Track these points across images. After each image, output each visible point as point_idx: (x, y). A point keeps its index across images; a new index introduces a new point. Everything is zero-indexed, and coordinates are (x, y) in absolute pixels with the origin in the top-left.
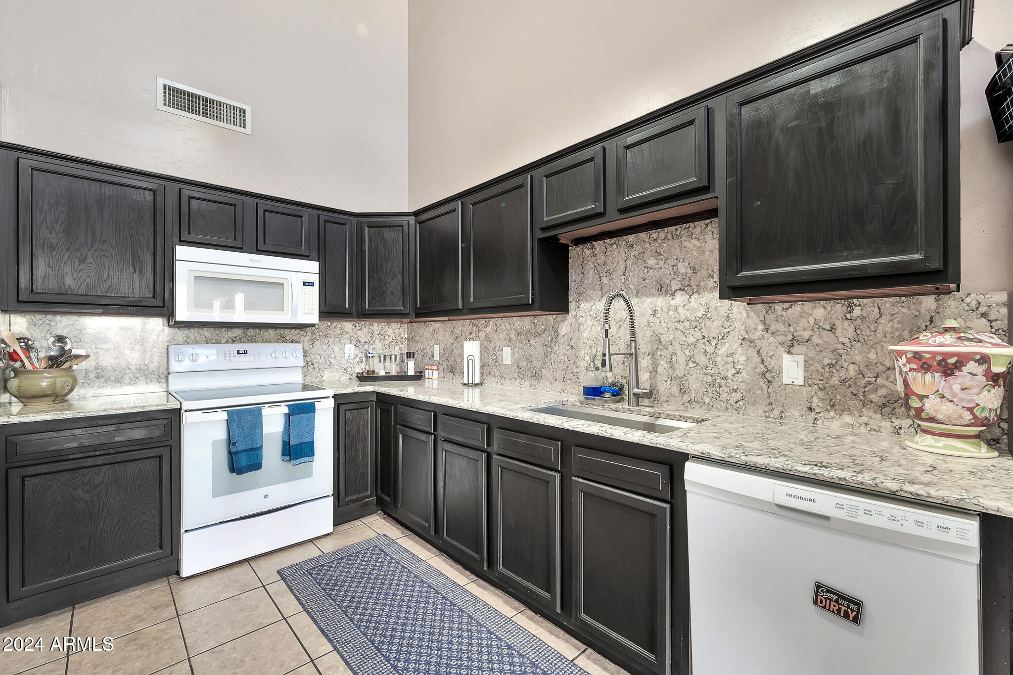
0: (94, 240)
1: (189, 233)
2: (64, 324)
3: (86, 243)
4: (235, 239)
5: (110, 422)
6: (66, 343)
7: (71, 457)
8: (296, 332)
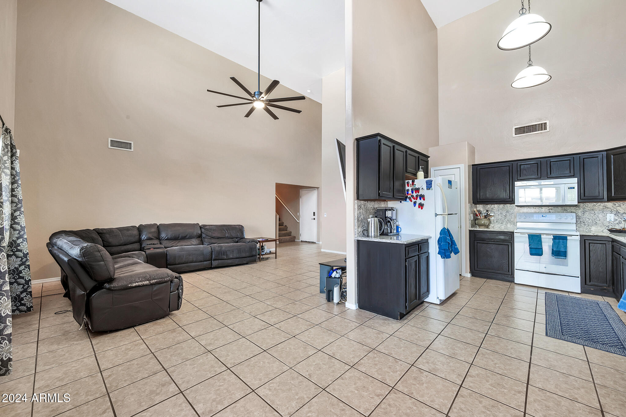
0: (493, 184)
1: (520, 176)
2: (489, 207)
3: (491, 185)
4: (538, 175)
5: (495, 233)
6: (488, 212)
7: (486, 240)
8: (574, 208)
